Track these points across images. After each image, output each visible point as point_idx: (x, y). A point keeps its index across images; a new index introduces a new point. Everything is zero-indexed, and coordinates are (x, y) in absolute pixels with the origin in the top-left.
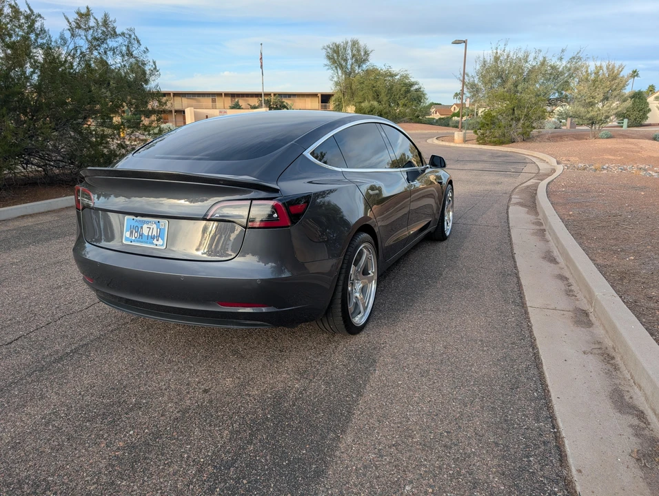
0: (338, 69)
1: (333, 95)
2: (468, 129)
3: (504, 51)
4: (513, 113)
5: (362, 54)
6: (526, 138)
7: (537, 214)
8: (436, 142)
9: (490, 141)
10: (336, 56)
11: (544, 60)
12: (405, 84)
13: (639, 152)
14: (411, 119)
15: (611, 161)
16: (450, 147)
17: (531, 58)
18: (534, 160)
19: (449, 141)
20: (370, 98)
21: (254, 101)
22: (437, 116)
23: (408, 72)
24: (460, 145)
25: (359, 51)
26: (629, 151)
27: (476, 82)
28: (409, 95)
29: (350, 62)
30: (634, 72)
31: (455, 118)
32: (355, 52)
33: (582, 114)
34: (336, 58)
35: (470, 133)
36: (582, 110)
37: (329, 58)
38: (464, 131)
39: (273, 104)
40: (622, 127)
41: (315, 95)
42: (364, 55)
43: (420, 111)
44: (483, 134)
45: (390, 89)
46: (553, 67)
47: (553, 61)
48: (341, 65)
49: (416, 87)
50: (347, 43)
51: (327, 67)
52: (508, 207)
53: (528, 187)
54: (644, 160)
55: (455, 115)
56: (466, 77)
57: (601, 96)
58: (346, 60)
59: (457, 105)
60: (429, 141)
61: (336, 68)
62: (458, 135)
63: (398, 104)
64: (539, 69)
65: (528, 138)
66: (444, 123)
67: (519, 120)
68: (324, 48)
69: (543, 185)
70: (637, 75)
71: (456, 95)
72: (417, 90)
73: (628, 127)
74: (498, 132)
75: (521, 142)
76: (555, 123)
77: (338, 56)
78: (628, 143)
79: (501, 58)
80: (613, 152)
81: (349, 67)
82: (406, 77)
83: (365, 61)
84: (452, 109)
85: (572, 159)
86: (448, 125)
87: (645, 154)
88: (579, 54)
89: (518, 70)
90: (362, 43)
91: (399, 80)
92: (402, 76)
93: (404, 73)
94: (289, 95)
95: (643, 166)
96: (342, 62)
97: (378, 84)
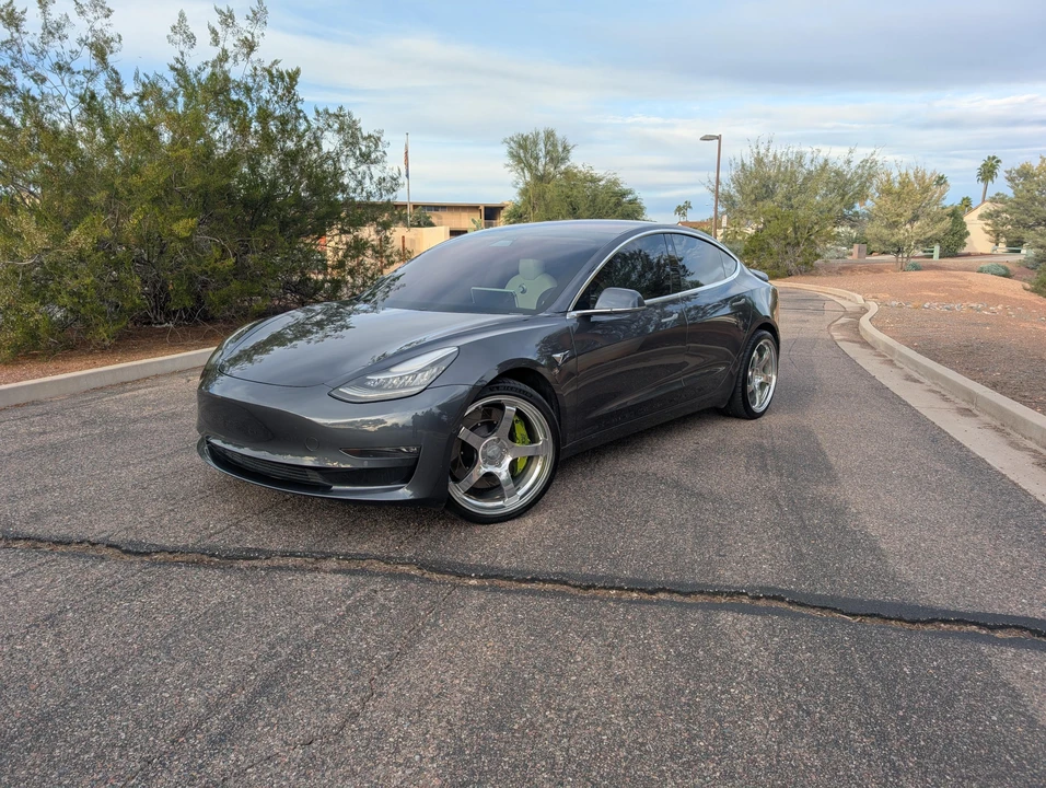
0: (526, 172)
1: (502, 208)
3: (768, 150)
4: (790, 236)
5: (560, 150)
6: (807, 269)
7: (874, 348)
10: (523, 151)
11: (826, 165)
12: (615, 194)
13: (967, 287)
15: (933, 299)
17: (806, 161)
18: (831, 297)
20: (564, 212)
23: (618, 176)
25: (554, 145)
26: (954, 286)
27: (732, 193)
29: (542, 161)
32: (550, 148)
33: (885, 238)
34: (522, 155)
36: (885, 232)
37: (513, 155)
39: (414, 220)
40: (931, 256)
41: (475, 208)
42: (563, 152)
45: (593, 201)
46: (838, 173)
47: (838, 164)
48: (530, 166)
49: (630, 197)
50: (537, 134)
51: (509, 169)
52: (835, 342)
54: (975, 298)
56: (720, 187)
57: (909, 214)
58: (537, 159)
61: (523, 169)
64: (820, 175)
65: (813, 271)
67: (797, 245)
68: (505, 141)
69: (864, 322)
72: (631, 202)
73: (940, 257)
74: (768, 262)
76: (837, 251)
77: (526, 152)
78: (952, 276)
79: (766, 160)
80: (933, 287)
81: (541, 168)
82: (615, 183)
83: (563, 160)
87: (975, 290)
88: (874, 157)
89: (792, 175)
90: (559, 135)
91: (604, 186)
92: (609, 181)
93: (611, 177)
94: (437, 208)
95: (974, 305)
96: (532, 161)
97: (575, 192)
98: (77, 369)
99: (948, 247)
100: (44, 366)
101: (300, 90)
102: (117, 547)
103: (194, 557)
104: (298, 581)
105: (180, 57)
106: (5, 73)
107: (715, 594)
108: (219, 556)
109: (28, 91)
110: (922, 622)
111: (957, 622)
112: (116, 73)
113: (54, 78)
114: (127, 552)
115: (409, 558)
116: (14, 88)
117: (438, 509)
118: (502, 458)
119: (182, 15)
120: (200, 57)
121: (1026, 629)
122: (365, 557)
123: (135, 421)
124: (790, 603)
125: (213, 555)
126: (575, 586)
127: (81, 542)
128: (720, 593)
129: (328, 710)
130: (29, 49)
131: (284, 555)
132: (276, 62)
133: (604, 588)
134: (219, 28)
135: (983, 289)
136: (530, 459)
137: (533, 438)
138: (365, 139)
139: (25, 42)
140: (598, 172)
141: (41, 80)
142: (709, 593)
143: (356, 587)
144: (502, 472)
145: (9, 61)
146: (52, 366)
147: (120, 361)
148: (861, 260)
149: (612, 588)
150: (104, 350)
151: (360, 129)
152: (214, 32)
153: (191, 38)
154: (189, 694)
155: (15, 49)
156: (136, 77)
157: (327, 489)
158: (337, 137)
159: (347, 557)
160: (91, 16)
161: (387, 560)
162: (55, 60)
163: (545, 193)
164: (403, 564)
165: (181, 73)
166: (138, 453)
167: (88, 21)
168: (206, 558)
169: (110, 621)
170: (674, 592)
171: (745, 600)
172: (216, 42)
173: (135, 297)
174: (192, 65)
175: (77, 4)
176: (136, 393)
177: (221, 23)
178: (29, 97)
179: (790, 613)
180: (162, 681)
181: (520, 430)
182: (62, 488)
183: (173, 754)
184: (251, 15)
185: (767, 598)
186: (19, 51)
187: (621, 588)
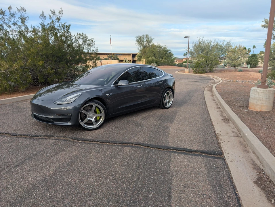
0: (141, 45)
1: (137, 54)
2: (190, 68)
3: (202, 40)
4: (207, 62)
5: (150, 40)
6: (211, 71)
7: (212, 92)
8: (179, 73)
9: (198, 73)
10: (140, 40)
11: (217, 44)
12: (165, 50)
13: (249, 76)
14: (168, 64)
15: (239, 79)
16: (184, 74)
17: (212, 43)
18: (214, 79)
19: (183, 72)
20: (152, 56)
21: (106, 57)
22: (177, 63)
24: (188, 74)
25: (148, 39)
26: (246, 76)
27: (193, 51)
28: (167, 55)
29: (145, 43)
30: (254, 46)
31: (184, 64)
32: (147, 39)
33: (231, 63)
34: (140, 41)
35: (191, 69)
36: (231, 61)
37: (137, 41)
38: (189, 69)
39: (113, 58)
40: (248, 67)
41: (130, 54)
42: (151, 40)
43: (171, 61)
44: (196, 70)
45: (160, 53)
46: (221, 46)
47: (220, 44)
48: (142, 44)
49: (169, 52)
50: (144, 36)
51: (137, 45)
52: (204, 91)
53: (210, 86)
54: (250, 79)
55: (184, 62)
56: (189, 49)
58: (144, 42)
59: (185, 58)
60: (176, 72)
61: (140, 45)
62: (187, 70)
63: (163, 58)
64: (215, 46)
65: (212, 71)
66: (180, 65)
67: (208, 65)
68: (135, 38)
69: (215, 85)
70: (255, 47)
71: (185, 54)
72: (170, 53)
73: (250, 68)
74: (201, 69)
75: (210, 73)
76: (223, 66)
77: (141, 40)
79: (202, 43)
80: (240, 76)
81: (145, 44)
82: (166, 48)
83: (151, 42)
84: (183, 60)
85: (226, 78)
86: (182, 66)
87: (251, 77)
88: (230, 42)
89: (208, 47)
90: (149, 36)
91: (163, 49)
92: (164, 47)
93: (165, 46)
94: (120, 54)
95: (250, 81)
96: (142, 43)
97: (155, 50)
98: (15, 96)
99: (254, 65)
100: (8, 96)
101: (70, 30)
102: (10, 134)
103: (25, 136)
104: (44, 141)
105: (42, 22)
106: (1, 25)
107: (128, 144)
108: (31, 136)
109: (7, 30)
110: (165, 149)
111: (172, 149)
112: (27, 26)
113: (13, 26)
114: (12, 135)
115: (70, 137)
116: (4, 29)
117: (77, 127)
118: (93, 117)
119: (43, 12)
120: (47, 22)
121: (185, 151)
122: (60, 137)
123: (24, 109)
124: (142, 146)
125: (30, 136)
126: (100, 142)
127: (3, 133)
128: (129, 144)
129: (38, 162)
130: (6, 20)
131: (44, 136)
132: (65, 23)
133: (106, 143)
134: (51, 15)
135: (253, 77)
136: (101, 117)
137: (101, 113)
138: (89, 40)
139: (5, 18)
140: (161, 45)
141: (10, 27)
142: (127, 144)
143: (55, 142)
144: (93, 120)
145: (2, 23)
146: (9, 96)
147: (26, 95)
148: (229, 68)
149: (107, 143)
150: (23, 92)
151: (88, 38)
152: (50, 16)
153: (45, 17)
154: (14, 159)
155: (3, 20)
156: (31, 27)
157: (53, 122)
158: (82, 40)
159: (57, 137)
160: (21, 12)
161: (65, 137)
162: (13, 22)
163: (146, 51)
164: (68, 138)
165: (43, 26)
166: (22, 116)
167: (21, 13)
168: (28, 137)
169: (4, 147)
170: (120, 143)
171: (133, 145)
172: (51, 18)
173: (29, 80)
174: (46, 24)
175: (18, 9)
176: (27, 102)
177: (52, 14)
178: (7, 31)
179: (142, 148)
180: (10, 157)
181: (98, 111)
182: (3, 123)
183: (7, 168)
184: (59, 12)
185: (138, 145)
186: (4, 20)
187: (109, 143)
